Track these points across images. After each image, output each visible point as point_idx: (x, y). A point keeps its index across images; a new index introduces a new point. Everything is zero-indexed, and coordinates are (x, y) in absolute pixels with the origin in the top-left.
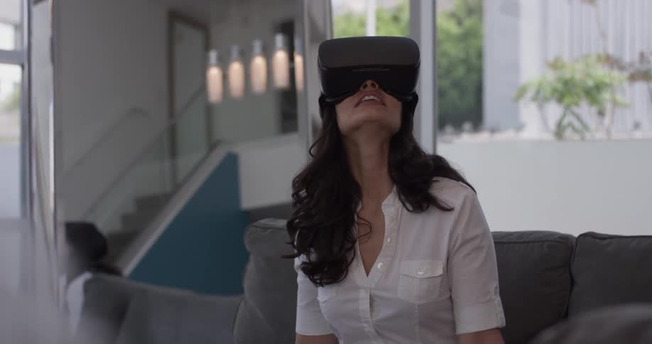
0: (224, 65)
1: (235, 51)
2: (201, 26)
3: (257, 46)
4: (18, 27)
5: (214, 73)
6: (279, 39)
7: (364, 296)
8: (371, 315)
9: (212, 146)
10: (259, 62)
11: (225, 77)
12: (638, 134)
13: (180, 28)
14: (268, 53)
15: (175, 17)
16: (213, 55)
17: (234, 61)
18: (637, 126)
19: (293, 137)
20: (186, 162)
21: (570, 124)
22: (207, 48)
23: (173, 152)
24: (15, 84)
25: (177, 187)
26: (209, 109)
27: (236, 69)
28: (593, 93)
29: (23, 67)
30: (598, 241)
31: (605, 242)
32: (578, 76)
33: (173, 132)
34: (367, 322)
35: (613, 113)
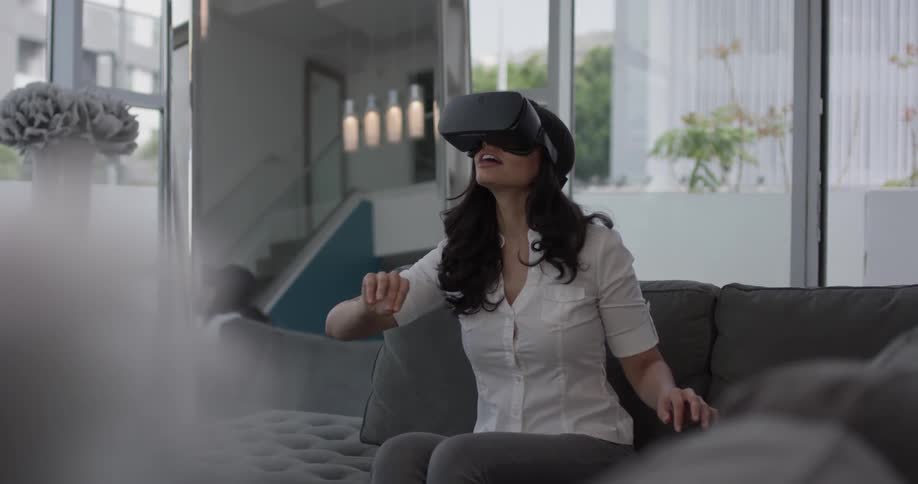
0: (360, 114)
1: (371, 100)
2: (338, 76)
3: (393, 96)
4: (156, 76)
5: (350, 122)
6: (415, 90)
7: (508, 324)
8: (514, 343)
9: (346, 194)
10: (394, 112)
11: (361, 127)
12: (761, 189)
13: (316, 78)
14: (404, 105)
15: (312, 67)
16: (349, 105)
17: (370, 111)
18: (761, 181)
19: (431, 186)
20: (321, 209)
21: (700, 178)
22: (343, 96)
23: (309, 200)
24: (154, 132)
25: (312, 234)
26: (344, 157)
27: (372, 118)
28: (722, 148)
29: (162, 111)
30: (743, 292)
31: (751, 293)
32: (709, 130)
33: (308, 180)
34: (510, 351)
35: (741, 166)
